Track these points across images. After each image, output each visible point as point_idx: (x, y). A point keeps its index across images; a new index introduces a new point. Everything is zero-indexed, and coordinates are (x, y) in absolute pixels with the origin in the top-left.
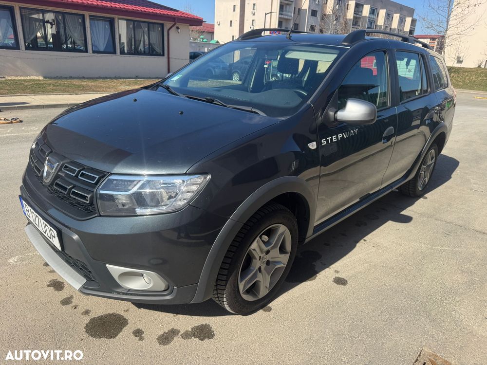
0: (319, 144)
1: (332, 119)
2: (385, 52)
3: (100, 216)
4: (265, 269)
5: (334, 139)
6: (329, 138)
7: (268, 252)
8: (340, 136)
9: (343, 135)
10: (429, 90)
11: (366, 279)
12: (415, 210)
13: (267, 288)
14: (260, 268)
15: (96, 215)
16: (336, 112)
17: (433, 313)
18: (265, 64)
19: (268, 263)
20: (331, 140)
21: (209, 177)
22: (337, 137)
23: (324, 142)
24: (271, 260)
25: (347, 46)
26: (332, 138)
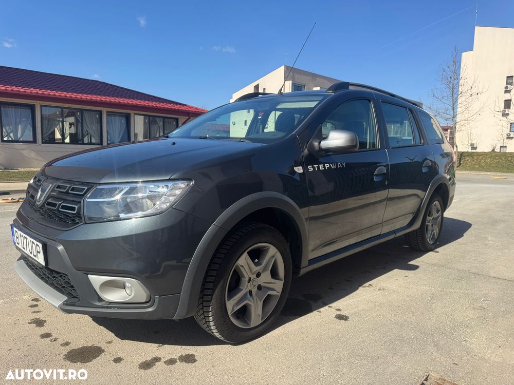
0: (306, 169)
1: (317, 148)
2: (369, 101)
3: (86, 223)
4: (257, 295)
5: (321, 167)
6: (316, 166)
7: (258, 275)
8: (327, 166)
9: (330, 165)
10: (422, 141)
11: (369, 315)
12: (426, 261)
13: (259, 316)
14: (250, 292)
15: (82, 223)
16: (320, 143)
17: (442, 343)
18: (259, 116)
19: (260, 287)
20: (318, 167)
21: (192, 183)
22: (324, 167)
23: (310, 168)
24: (263, 285)
25: (332, 93)
26: (319, 166)
